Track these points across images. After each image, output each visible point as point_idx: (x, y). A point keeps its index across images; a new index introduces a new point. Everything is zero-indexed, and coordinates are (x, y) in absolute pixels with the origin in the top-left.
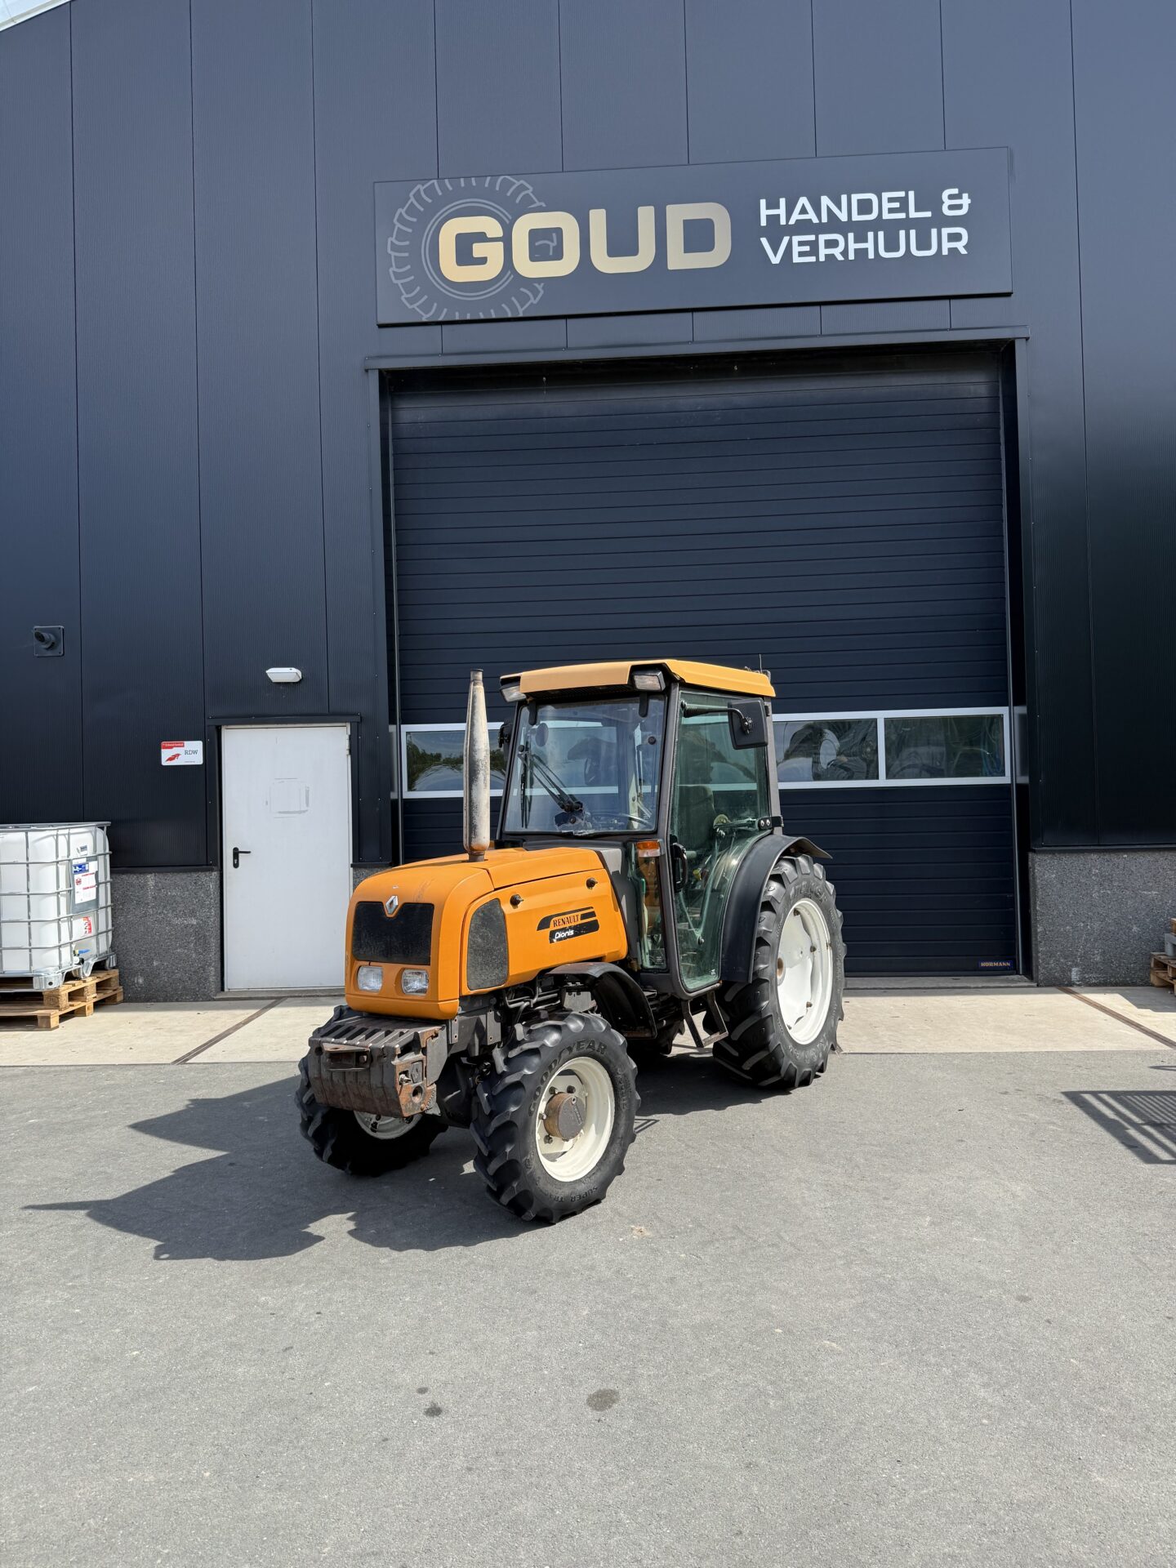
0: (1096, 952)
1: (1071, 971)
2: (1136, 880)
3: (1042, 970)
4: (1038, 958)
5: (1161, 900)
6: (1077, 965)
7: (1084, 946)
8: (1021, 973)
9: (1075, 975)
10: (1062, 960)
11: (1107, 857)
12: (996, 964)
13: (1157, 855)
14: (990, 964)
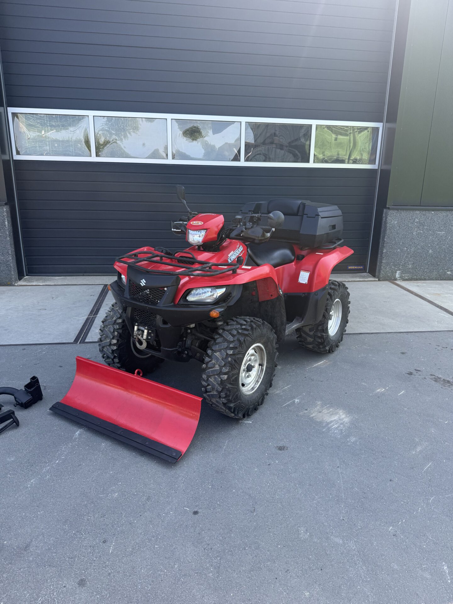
0: (410, 263)
1: (396, 272)
2: (435, 226)
3: (382, 272)
4: (381, 266)
5: (446, 237)
6: (399, 270)
7: (405, 260)
8: (367, 272)
9: (397, 275)
10: (393, 267)
11: (424, 212)
12: (356, 267)
13: (448, 213)
14: (353, 267)
